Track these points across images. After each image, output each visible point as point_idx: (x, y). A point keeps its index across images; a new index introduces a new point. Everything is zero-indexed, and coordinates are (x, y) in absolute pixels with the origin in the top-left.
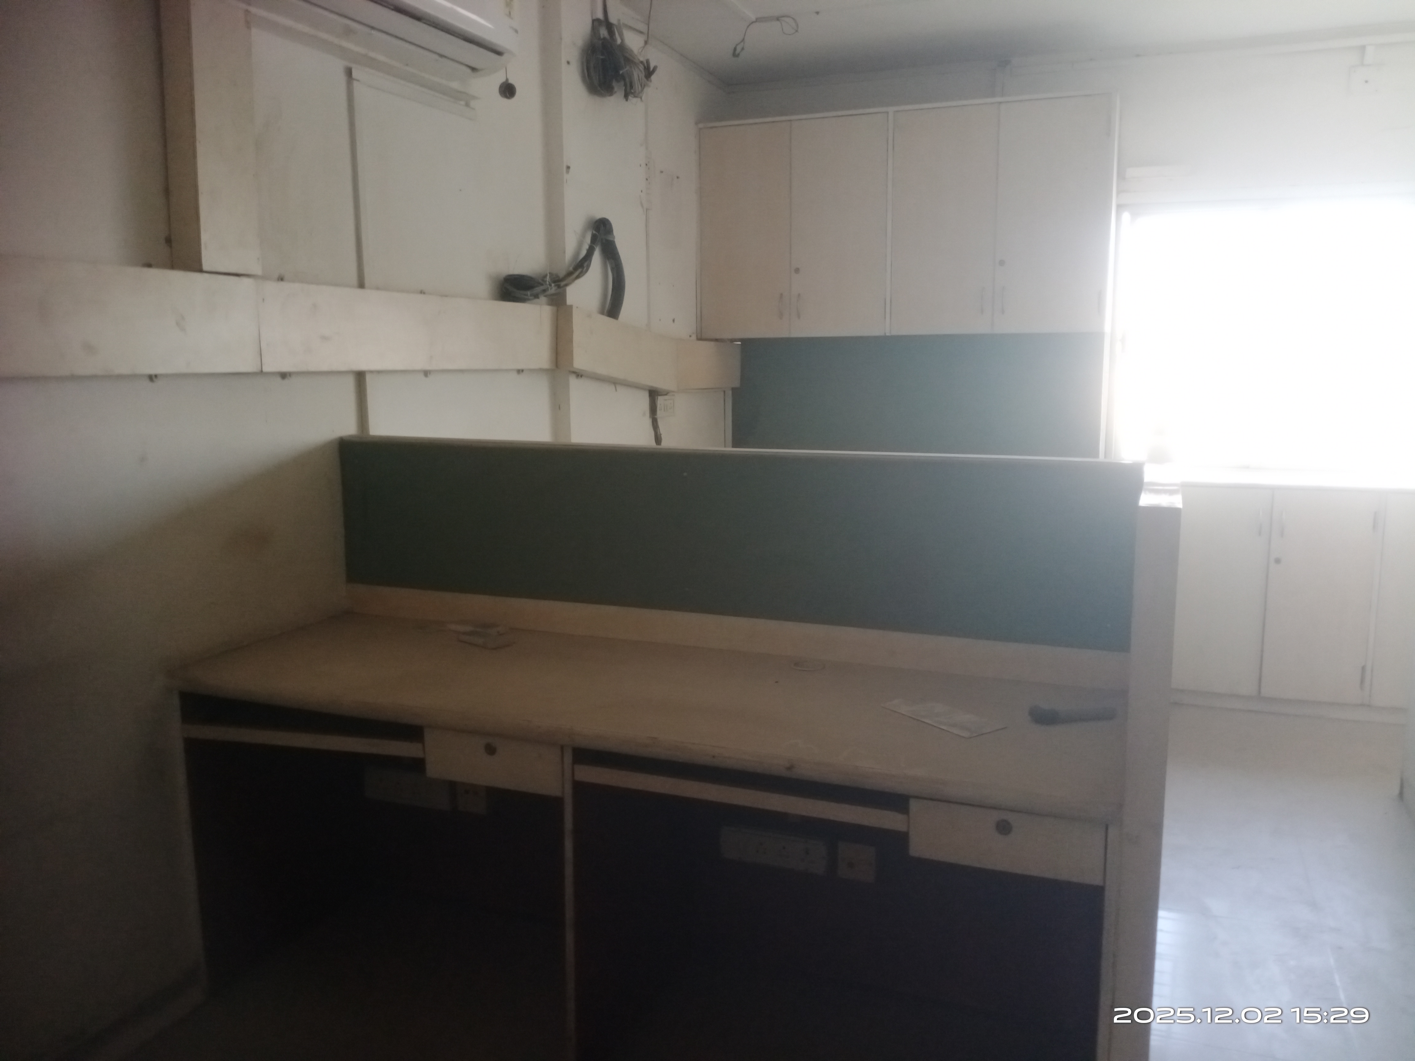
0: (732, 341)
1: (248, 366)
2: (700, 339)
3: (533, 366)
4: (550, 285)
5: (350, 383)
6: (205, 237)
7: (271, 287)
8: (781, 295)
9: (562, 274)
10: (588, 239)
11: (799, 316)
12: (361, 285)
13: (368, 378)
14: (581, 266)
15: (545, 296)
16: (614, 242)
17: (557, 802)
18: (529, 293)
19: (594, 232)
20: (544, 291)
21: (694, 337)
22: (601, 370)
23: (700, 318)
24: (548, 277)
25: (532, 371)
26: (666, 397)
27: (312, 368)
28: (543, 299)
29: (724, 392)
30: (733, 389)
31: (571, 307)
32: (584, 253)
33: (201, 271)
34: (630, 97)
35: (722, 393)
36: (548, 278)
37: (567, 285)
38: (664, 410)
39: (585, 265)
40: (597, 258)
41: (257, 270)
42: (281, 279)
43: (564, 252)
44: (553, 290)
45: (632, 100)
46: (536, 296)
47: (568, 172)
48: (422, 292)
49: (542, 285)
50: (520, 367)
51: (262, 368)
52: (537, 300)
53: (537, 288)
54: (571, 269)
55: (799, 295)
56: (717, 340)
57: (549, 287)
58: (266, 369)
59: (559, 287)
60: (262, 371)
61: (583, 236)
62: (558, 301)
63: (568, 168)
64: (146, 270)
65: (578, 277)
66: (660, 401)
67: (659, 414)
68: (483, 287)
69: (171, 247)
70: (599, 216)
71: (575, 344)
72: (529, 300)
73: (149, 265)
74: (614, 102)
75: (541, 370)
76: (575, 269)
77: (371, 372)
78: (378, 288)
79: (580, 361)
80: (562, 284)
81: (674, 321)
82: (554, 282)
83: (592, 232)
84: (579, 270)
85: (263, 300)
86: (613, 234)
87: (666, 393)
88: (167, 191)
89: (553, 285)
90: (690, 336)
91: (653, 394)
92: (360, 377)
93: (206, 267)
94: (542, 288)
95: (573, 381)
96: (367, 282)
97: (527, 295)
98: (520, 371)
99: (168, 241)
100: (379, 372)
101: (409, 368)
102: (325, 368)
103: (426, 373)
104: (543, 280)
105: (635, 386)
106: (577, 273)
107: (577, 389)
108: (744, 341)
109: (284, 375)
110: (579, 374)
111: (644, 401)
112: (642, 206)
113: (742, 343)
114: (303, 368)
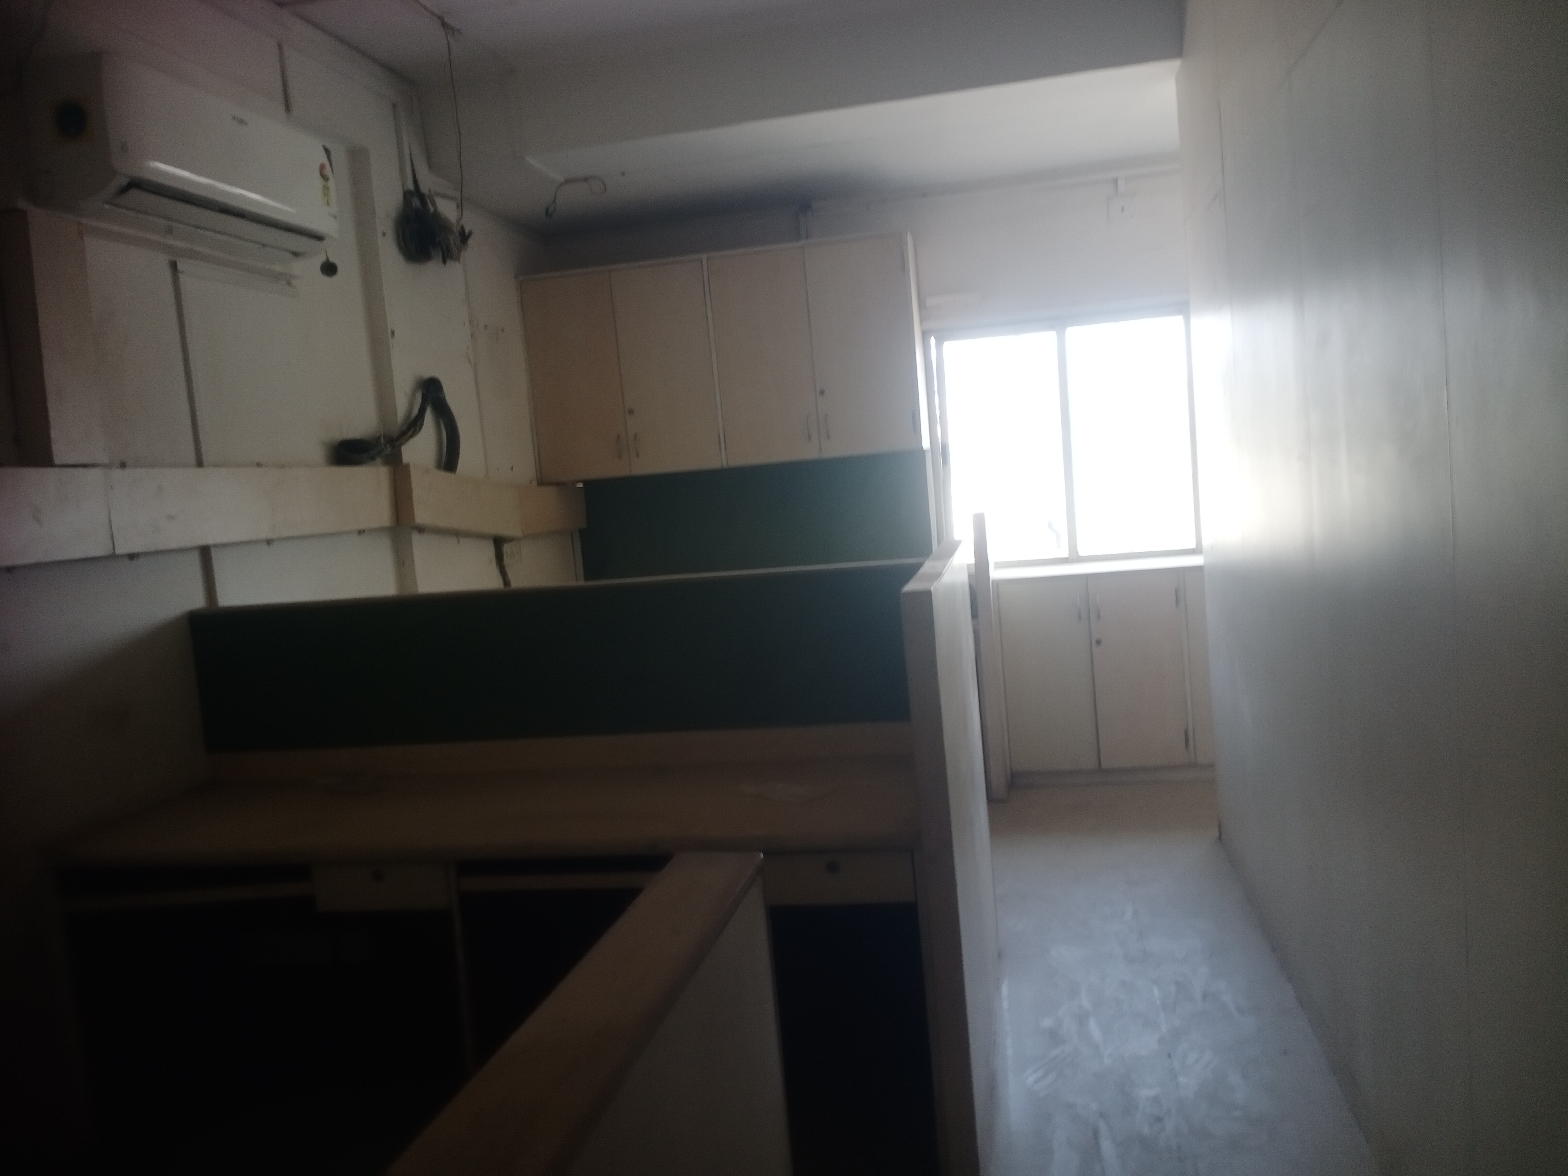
0: (574, 483)
1: (99, 549)
2: (541, 483)
3: (375, 525)
4: (385, 446)
5: (195, 560)
7: (118, 473)
8: (618, 436)
9: (395, 434)
10: (419, 399)
11: (638, 455)
12: (200, 463)
13: (214, 553)
14: (413, 426)
15: (381, 458)
16: (445, 403)
17: (445, 914)
18: (364, 456)
20: (380, 452)
21: (535, 483)
22: (444, 522)
23: (539, 464)
24: (382, 437)
25: (372, 531)
26: (514, 544)
27: (161, 547)
28: (379, 460)
29: (571, 534)
30: (580, 529)
31: (407, 467)
32: (415, 412)
33: (53, 465)
34: (448, 261)
35: (569, 537)
36: (382, 440)
37: (402, 445)
38: (511, 557)
39: (418, 424)
40: (429, 418)
41: (105, 460)
42: (123, 465)
43: (396, 413)
44: (388, 450)
45: (450, 264)
46: (373, 458)
47: (393, 337)
48: (259, 465)
49: (376, 446)
50: (361, 527)
51: (113, 551)
52: (373, 462)
53: (371, 451)
54: (404, 428)
55: (636, 435)
56: (558, 484)
57: (384, 448)
58: (119, 551)
59: (394, 446)
60: (113, 554)
61: (414, 394)
62: (394, 461)
63: (393, 333)
65: (412, 436)
66: (506, 548)
67: (506, 561)
68: (318, 454)
70: (427, 374)
71: (415, 502)
72: (364, 462)
74: (433, 269)
75: (382, 530)
76: (409, 428)
77: (216, 546)
78: (216, 465)
79: (422, 516)
80: (397, 443)
81: (512, 468)
82: (389, 442)
83: (423, 391)
84: (413, 429)
85: (111, 486)
86: (443, 393)
87: (513, 539)
89: (388, 446)
90: (531, 482)
91: (499, 542)
92: (205, 552)
93: (57, 461)
94: (375, 450)
95: (416, 538)
96: (205, 460)
97: (362, 458)
98: (361, 532)
99: (15, 439)
100: (224, 545)
101: (253, 539)
102: (173, 545)
103: (269, 542)
104: (377, 442)
105: (479, 536)
106: (411, 432)
107: (420, 545)
108: (586, 483)
109: (132, 556)
110: (421, 530)
111: (488, 551)
112: (470, 362)
113: (584, 485)
114: (152, 548)
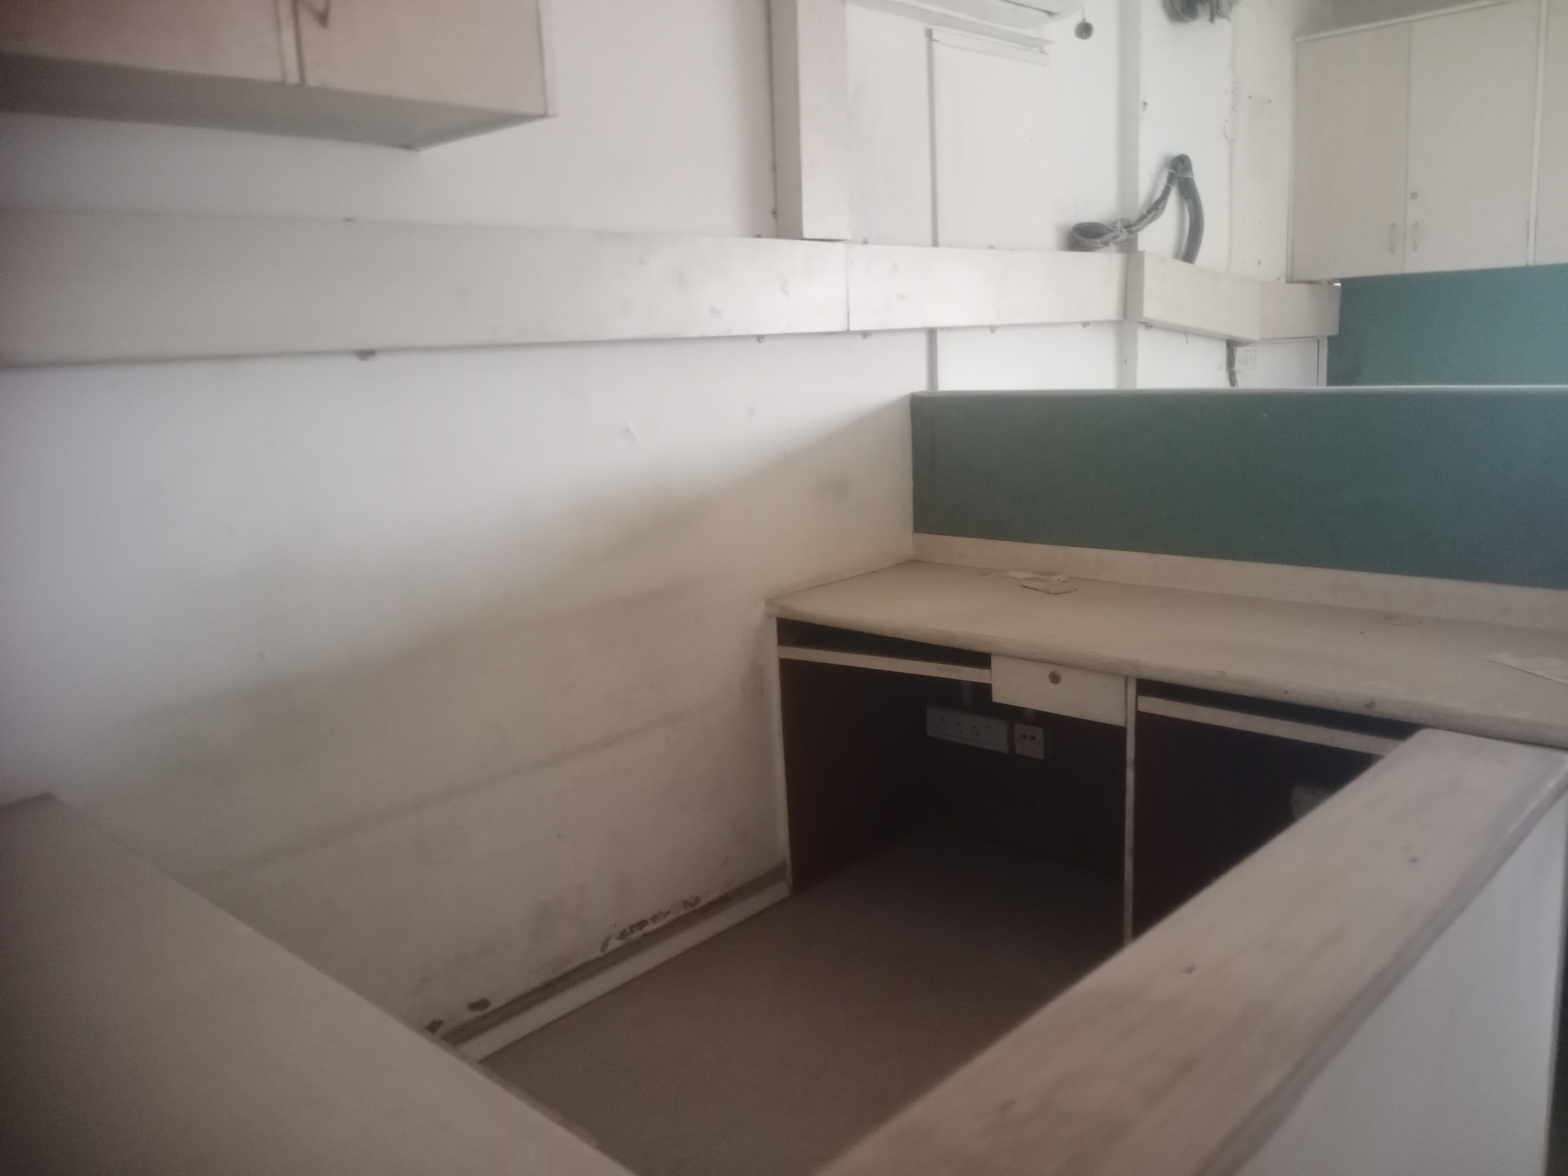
0: (1331, 282)
1: (836, 325)
2: (1291, 281)
3: (1100, 318)
4: (1121, 231)
5: (921, 341)
6: (806, 207)
7: (858, 250)
8: (1394, 225)
9: (1133, 218)
10: (1164, 180)
11: (1415, 248)
12: (935, 244)
13: (940, 336)
14: (1155, 208)
15: (1115, 243)
16: (1192, 179)
17: (1120, 731)
18: (1098, 241)
19: (1171, 171)
20: (1115, 237)
21: (1283, 280)
22: (1173, 319)
23: (1292, 258)
24: (1119, 223)
25: (1098, 323)
26: (1247, 348)
27: (891, 327)
28: (1113, 247)
29: (1318, 342)
30: (1330, 339)
31: (1142, 253)
32: (1158, 194)
33: (802, 238)
34: (1216, 19)
35: (1316, 344)
36: (1119, 225)
37: (1138, 230)
38: (1244, 363)
39: (1160, 207)
40: (1173, 198)
41: (846, 234)
42: (865, 242)
43: (1136, 195)
44: (1124, 236)
45: (1219, 21)
46: (1106, 244)
47: (1144, 109)
48: (991, 247)
49: (1112, 231)
50: (1085, 320)
51: (848, 328)
52: (1107, 248)
53: (1107, 235)
54: (1144, 212)
55: (1416, 224)
56: (1311, 282)
57: (1120, 232)
58: (852, 328)
59: (1130, 232)
60: (848, 330)
61: (1159, 174)
62: (1129, 248)
63: (1145, 104)
64: (758, 240)
65: (1151, 221)
66: (1239, 352)
67: (1238, 367)
68: (1051, 237)
69: (776, 218)
70: (1176, 152)
71: (1146, 293)
72: (1100, 248)
73: (759, 236)
75: (1107, 322)
76: (1149, 212)
77: (942, 329)
78: (950, 246)
79: (1151, 310)
80: (1134, 229)
81: (1259, 262)
82: (1125, 227)
83: (1169, 171)
84: (1154, 212)
85: (851, 262)
86: (1192, 172)
87: (1246, 343)
88: (774, 167)
89: (1124, 231)
90: (1278, 279)
91: (1232, 344)
92: (932, 333)
93: (806, 235)
94: (1110, 235)
95: (1143, 334)
96: (941, 239)
97: (1096, 243)
98: (1085, 324)
99: (775, 213)
100: (949, 329)
101: (978, 324)
102: (902, 326)
103: (993, 328)
104: (1114, 227)
105: (1211, 336)
106: (1150, 217)
107: (1145, 340)
108: (1343, 281)
109: (865, 334)
110: (1148, 325)
111: (1220, 353)
112: (1227, 138)
113: (1341, 284)
114: (883, 327)
